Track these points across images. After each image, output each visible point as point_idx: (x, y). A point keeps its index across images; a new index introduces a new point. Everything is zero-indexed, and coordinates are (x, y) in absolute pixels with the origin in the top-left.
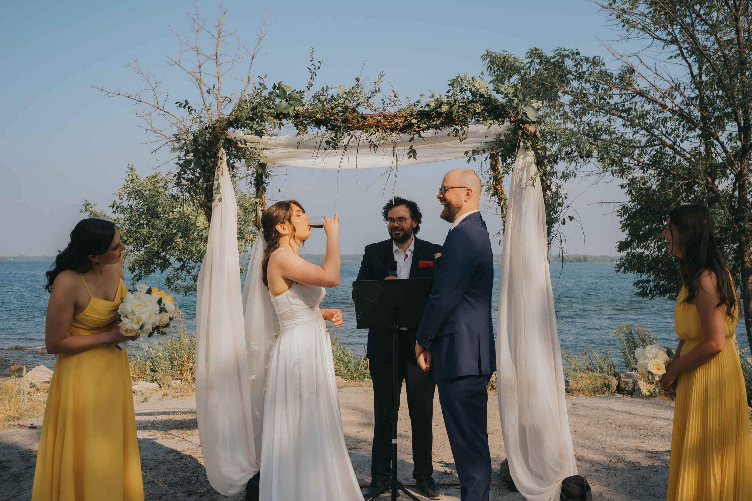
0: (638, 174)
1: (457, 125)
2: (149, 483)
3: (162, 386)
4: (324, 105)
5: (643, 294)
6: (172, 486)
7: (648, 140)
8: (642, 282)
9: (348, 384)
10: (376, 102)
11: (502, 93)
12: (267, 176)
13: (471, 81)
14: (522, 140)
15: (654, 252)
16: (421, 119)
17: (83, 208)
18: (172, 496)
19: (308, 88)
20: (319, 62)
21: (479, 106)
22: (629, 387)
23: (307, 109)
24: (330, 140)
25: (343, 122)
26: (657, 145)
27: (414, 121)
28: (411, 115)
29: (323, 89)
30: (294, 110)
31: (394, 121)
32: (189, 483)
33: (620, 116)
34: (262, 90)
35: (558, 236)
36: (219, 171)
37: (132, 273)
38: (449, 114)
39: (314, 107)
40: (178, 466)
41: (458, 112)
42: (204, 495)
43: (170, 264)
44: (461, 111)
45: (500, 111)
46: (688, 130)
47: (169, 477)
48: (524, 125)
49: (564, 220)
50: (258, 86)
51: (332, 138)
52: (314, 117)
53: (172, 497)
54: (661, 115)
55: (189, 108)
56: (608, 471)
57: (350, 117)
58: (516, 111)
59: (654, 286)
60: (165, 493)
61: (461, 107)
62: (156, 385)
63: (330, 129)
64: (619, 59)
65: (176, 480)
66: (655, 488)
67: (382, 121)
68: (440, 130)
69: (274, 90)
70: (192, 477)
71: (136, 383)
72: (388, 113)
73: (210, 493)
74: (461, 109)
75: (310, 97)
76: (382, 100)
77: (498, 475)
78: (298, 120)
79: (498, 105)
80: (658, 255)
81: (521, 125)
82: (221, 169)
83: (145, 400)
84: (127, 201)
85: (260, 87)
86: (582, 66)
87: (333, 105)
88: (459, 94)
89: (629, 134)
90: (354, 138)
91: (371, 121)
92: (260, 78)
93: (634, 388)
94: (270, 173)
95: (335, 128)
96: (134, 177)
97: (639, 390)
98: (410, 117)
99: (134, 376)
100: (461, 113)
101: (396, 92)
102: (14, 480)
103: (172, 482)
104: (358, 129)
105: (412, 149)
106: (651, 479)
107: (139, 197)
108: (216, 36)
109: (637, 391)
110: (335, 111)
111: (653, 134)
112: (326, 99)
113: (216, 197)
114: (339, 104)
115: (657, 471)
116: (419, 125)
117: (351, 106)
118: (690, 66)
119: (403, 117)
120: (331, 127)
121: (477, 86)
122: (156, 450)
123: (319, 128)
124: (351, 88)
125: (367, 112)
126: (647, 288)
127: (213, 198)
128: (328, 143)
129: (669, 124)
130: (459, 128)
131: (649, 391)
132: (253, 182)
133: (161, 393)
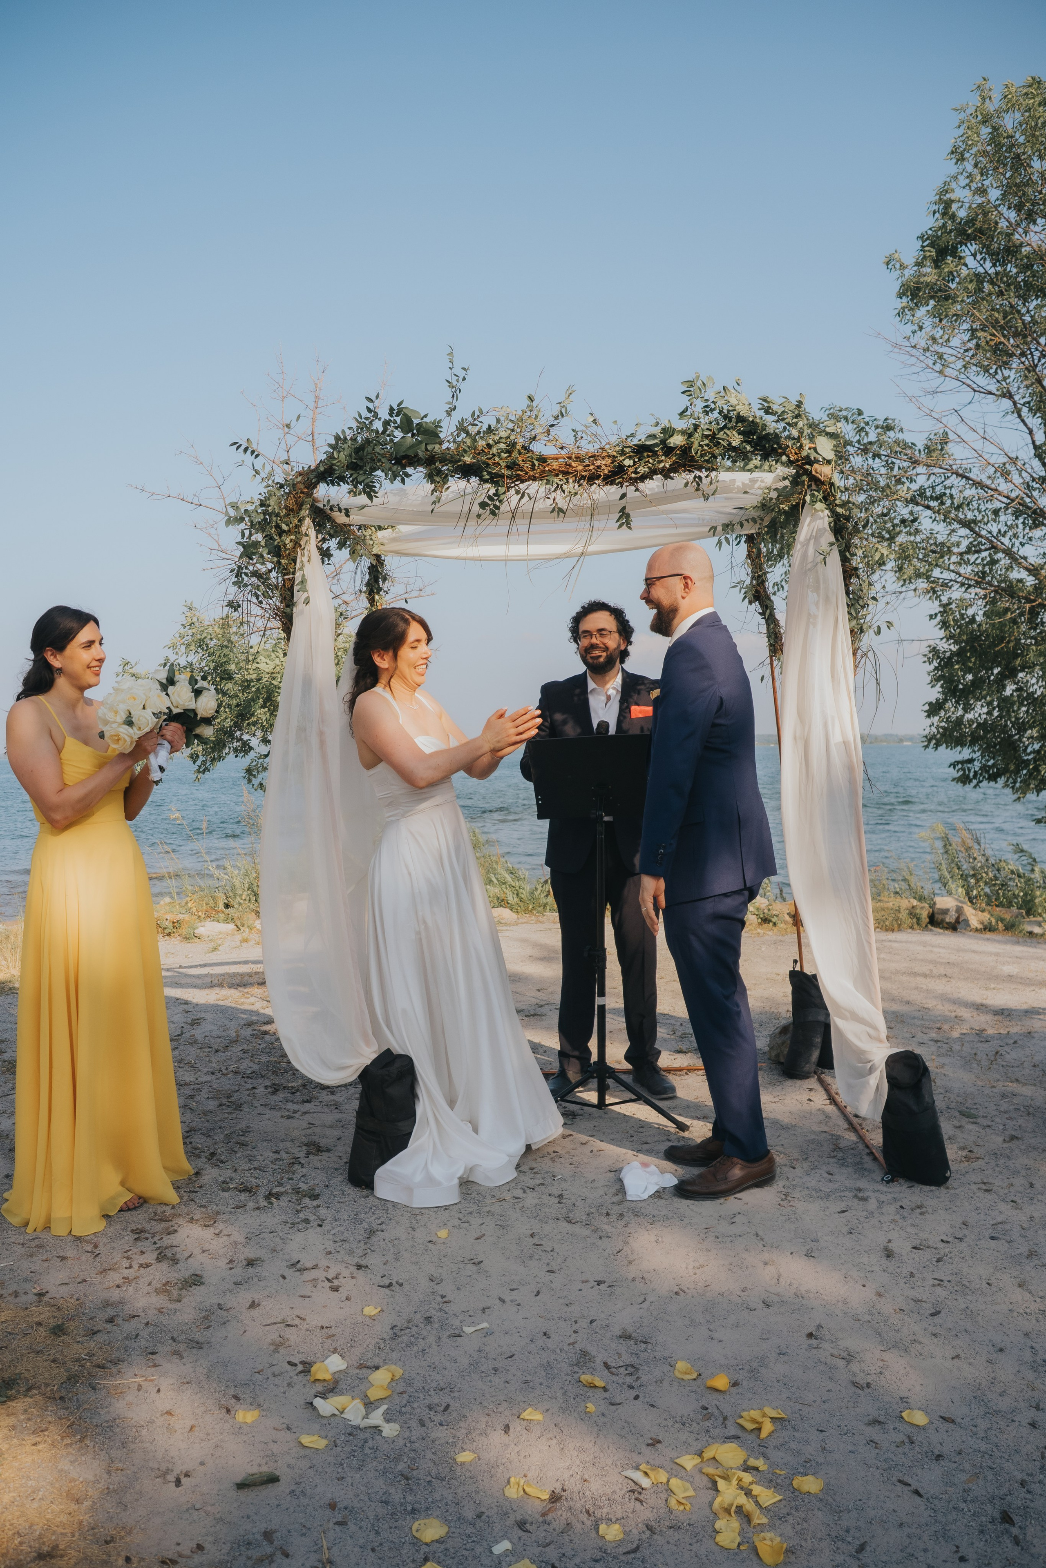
0: (956, 593)
1: (700, 469)
2: (213, 1073)
3: (242, 928)
4: (475, 440)
5: (964, 780)
6: (248, 1077)
7: (971, 543)
8: (962, 762)
9: (521, 920)
10: (563, 433)
11: (774, 413)
12: (385, 579)
13: (723, 394)
14: (809, 493)
15: (980, 715)
16: (640, 460)
17: (120, 669)
18: (248, 1092)
19: (449, 413)
20: (464, 369)
21: (736, 435)
22: (951, 916)
23: (448, 449)
24: (486, 500)
25: (508, 467)
26: (986, 550)
27: (628, 462)
28: (622, 453)
29: (474, 413)
30: (427, 450)
31: (593, 464)
32: (275, 1073)
33: (928, 507)
34: (373, 421)
35: (870, 654)
36: (303, 555)
37: (194, 763)
38: (685, 450)
39: (459, 446)
40: (258, 1046)
41: (700, 445)
42: (298, 1090)
43: (251, 748)
44: (707, 445)
45: (771, 443)
46: (1031, 528)
47: (245, 1064)
48: (812, 466)
49: (879, 627)
50: (365, 414)
51: (490, 498)
52: (460, 460)
53: (248, 1095)
54: (989, 506)
55: (253, 452)
56: (939, 1044)
57: (520, 459)
58: (798, 445)
59: (981, 768)
60: (236, 1088)
61: (707, 437)
62: (231, 926)
63: (486, 481)
64: (928, 415)
65: (256, 1067)
66: (1016, 1069)
67: (573, 464)
68: (672, 478)
69: (392, 416)
70: (279, 1062)
71: (202, 924)
72: (582, 452)
73: (308, 1087)
74: (706, 442)
75: (453, 429)
76: (573, 430)
77: (765, 1053)
78: (433, 466)
79: (768, 434)
80: (985, 719)
81: (807, 467)
82: (306, 552)
83: (215, 949)
84: (185, 656)
85: (369, 415)
86: (867, 434)
87: (491, 442)
88: (701, 415)
89: (941, 531)
90: (526, 498)
91: (555, 465)
92: (370, 400)
93: (958, 918)
94: (391, 574)
95: (495, 479)
96: (195, 619)
97: (966, 921)
98: (621, 455)
99: (200, 914)
100: (706, 448)
101: (597, 416)
102: (8, 1070)
103: (248, 1072)
104: (534, 479)
105: (624, 513)
106: (1007, 1056)
107: (203, 649)
108: (312, 406)
109: (962, 923)
110: (494, 450)
111: (979, 535)
112: (479, 433)
113: (299, 597)
114: (501, 438)
115: (1015, 1042)
116: (636, 469)
117: (521, 441)
118: (1031, 432)
119: (609, 456)
120: (488, 477)
121: (733, 401)
122: (226, 1022)
123: (468, 481)
124: (520, 413)
125: (549, 451)
126: (969, 770)
127: (295, 599)
128: (483, 505)
129: (1002, 518)
130: (703, 474)
131: (982, 923)
132: (365, 589)
133: (238, 937)
